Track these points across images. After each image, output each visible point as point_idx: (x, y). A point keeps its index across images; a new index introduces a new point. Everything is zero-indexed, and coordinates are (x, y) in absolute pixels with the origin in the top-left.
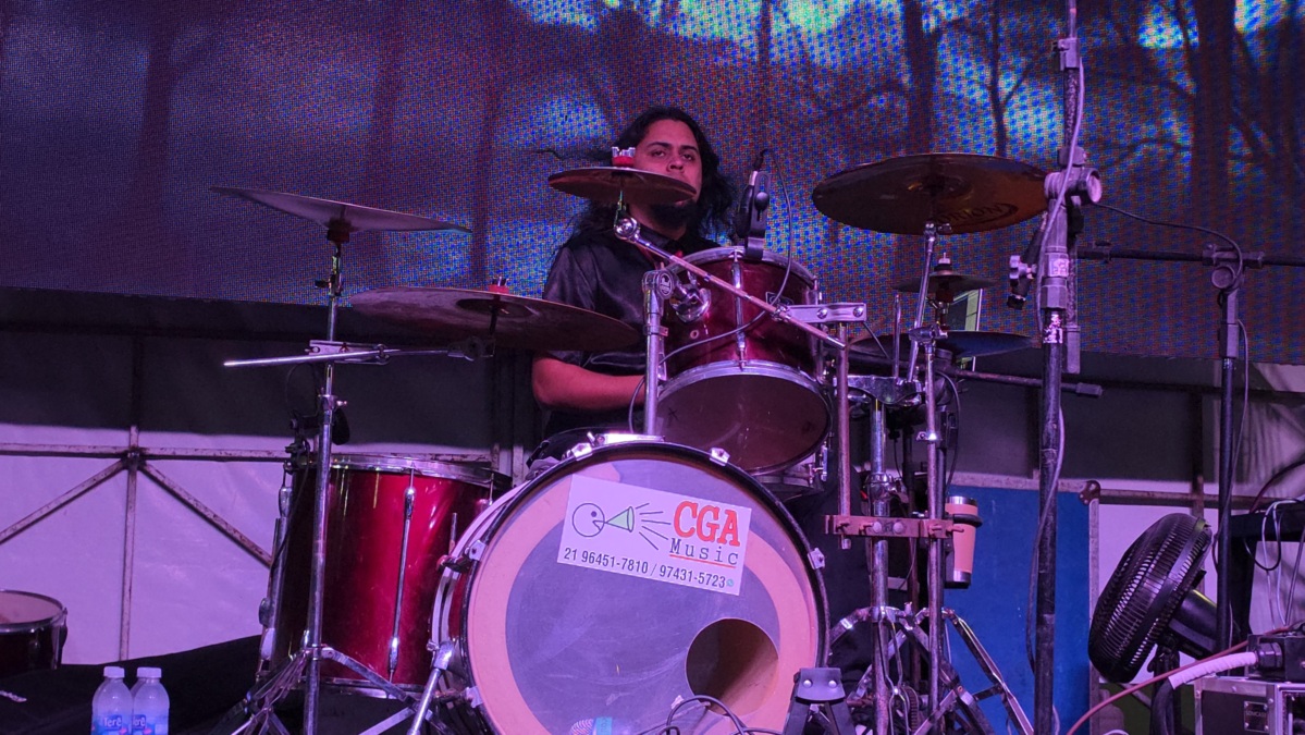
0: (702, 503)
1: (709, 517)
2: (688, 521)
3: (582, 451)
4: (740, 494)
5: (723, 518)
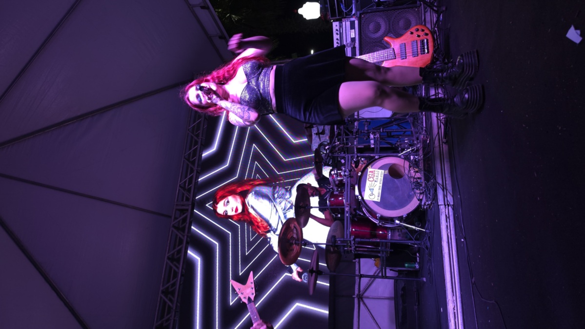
0: (368, 177)
1: (370, 176)
2: (371, 179)
3: (360, 197)
4: (366, 171)
5: (371, 173)
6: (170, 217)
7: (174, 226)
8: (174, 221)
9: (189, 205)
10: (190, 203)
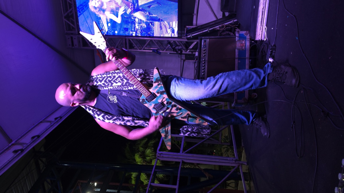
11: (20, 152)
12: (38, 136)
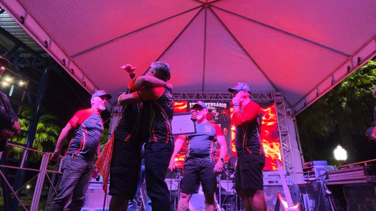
6: (203, 91)
7: (198, 93)
8: (200, 93)
9: (208, 99)
10: (209, 99)
11: (64, 63)
12: (73, 73)
